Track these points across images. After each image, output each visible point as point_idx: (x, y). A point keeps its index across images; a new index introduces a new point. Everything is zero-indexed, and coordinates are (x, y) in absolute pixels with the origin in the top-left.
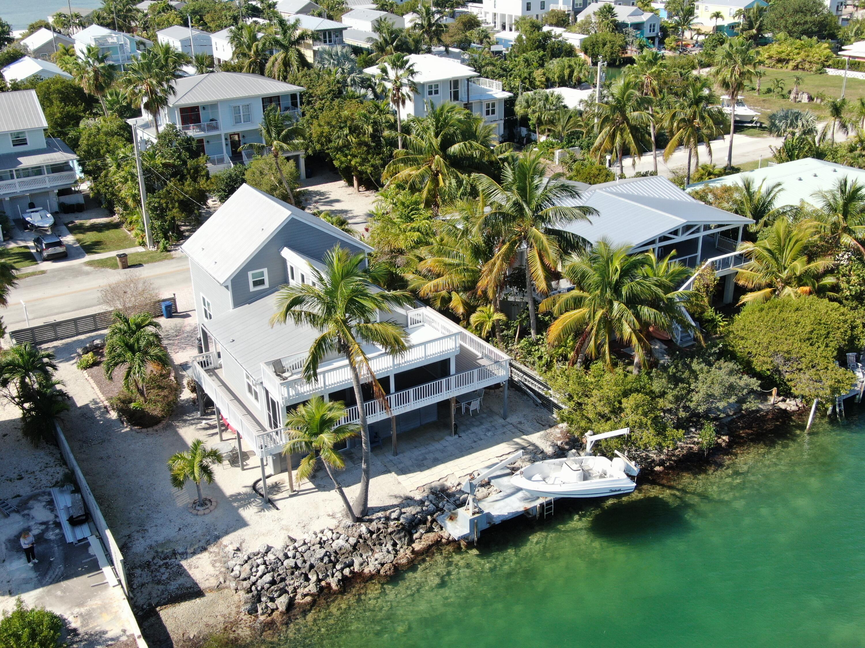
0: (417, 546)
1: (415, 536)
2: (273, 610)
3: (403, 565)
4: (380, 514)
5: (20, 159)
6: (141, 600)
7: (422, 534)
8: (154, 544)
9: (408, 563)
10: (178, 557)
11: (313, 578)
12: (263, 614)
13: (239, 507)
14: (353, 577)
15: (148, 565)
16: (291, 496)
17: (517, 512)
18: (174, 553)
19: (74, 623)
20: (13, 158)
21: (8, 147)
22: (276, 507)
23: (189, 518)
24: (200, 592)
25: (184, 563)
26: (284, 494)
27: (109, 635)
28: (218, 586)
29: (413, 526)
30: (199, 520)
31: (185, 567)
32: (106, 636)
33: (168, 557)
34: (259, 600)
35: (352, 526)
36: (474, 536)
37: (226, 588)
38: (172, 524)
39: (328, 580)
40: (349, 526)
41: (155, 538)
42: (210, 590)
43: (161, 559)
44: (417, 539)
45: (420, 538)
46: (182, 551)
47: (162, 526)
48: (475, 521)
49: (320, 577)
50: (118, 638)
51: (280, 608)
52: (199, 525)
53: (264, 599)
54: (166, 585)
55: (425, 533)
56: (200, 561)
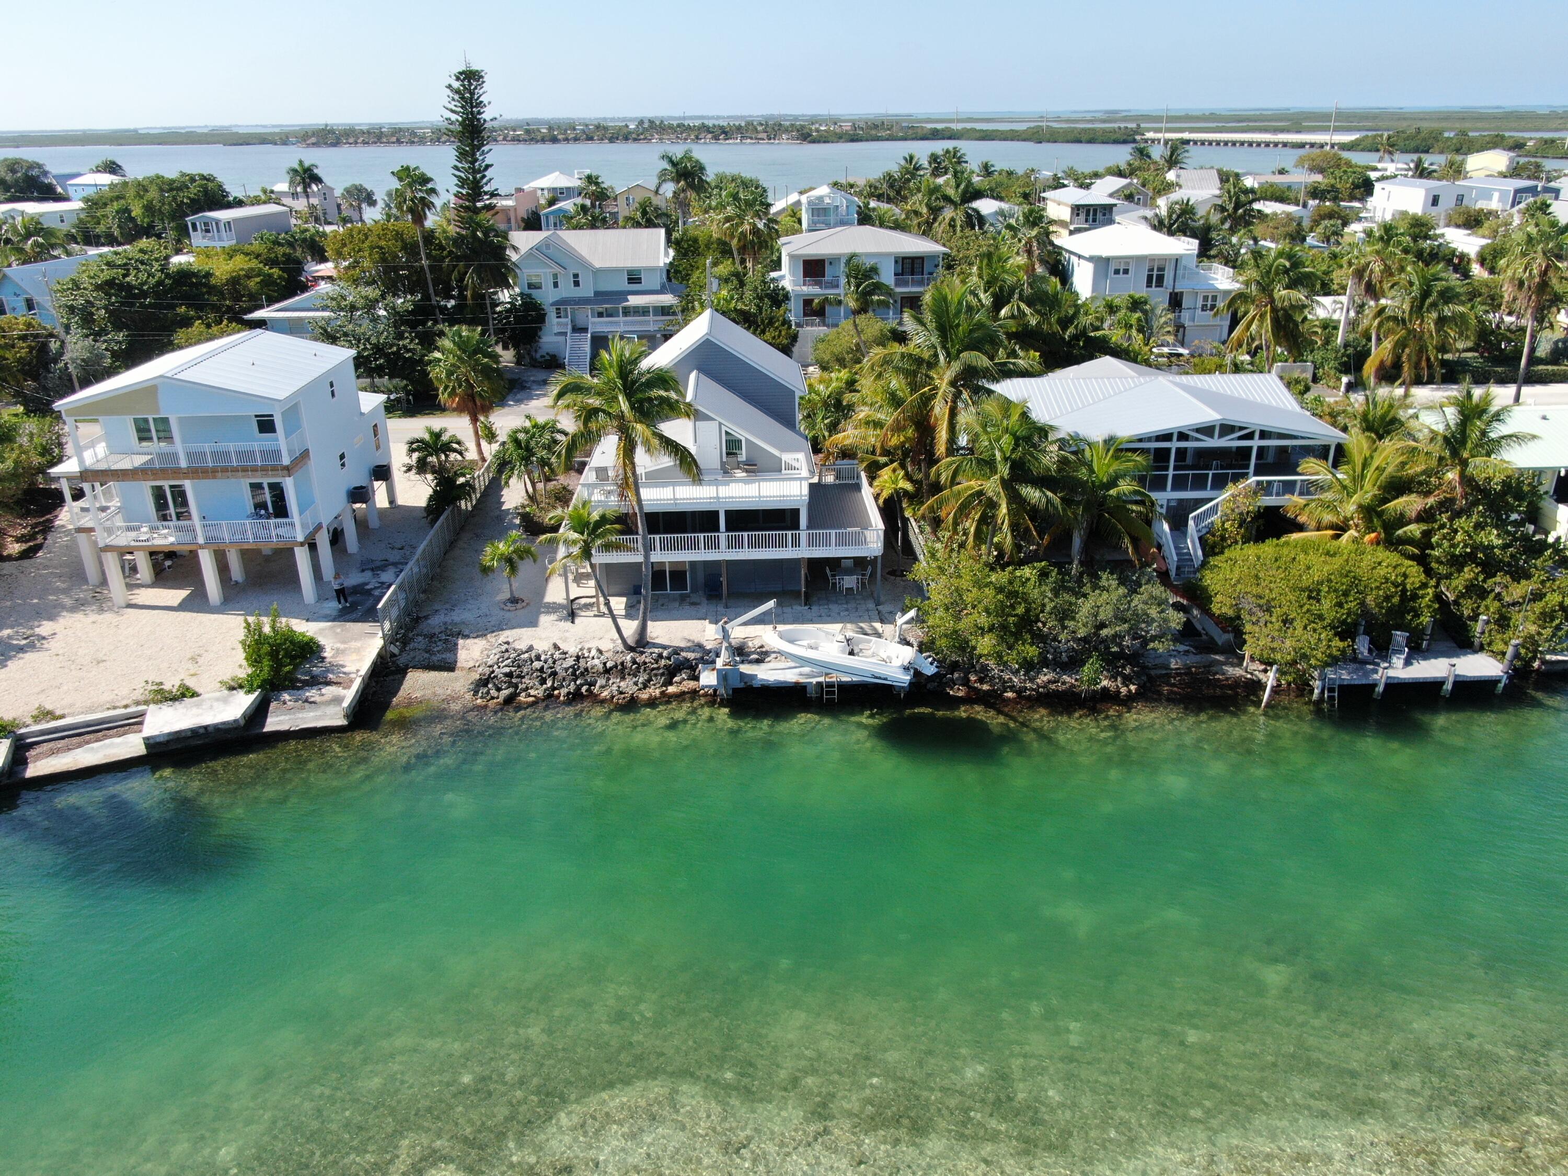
0: (671, 689)
1: (676, 679)
2: (493, 698)
3: (642, 700)
4: (656, 650)
5: (629, 297)
6: (403, 659)
7: (684, 679)
8: (452, 620)
9: (649, 699)
11: (549, 684)
12: (482, 698)
13: (544, 613)
14: (587, 696)
16: (595, 616)
17: (785, 682)
18: (460, 633)
19: (327, 654)
20: (623, 295)
21: (623, 284)
22: (573, 622)
23: (495, 610)
24: (453, 668)
25: (461, 643)
26: (591, 613)
27: (346, 669)
28: (470, 668)
29: (679, 669)
30: (501, 614)
31: (459, 647)
32: (342, 669)
33: (452, 635)
34: (486, 685)
35: (621, 653)
36: (723, 692)
37: (476, 671)
38: (478, 611)
39: (561, 691)
40: (618, 652)
41: (455, 617)
42: (463, 669)
43: (446, 635)
44: (676, 682)
45: (680, 683)
46: (467, 633)
47: (469, 610)
48: (724, 672)
49: (556, 685)
50: (349, 674)
51: (500, 698)
52: (498, 617)
53: (490, 686)
54: (432, 655)
55: (688, 679)
56: (475, 646)
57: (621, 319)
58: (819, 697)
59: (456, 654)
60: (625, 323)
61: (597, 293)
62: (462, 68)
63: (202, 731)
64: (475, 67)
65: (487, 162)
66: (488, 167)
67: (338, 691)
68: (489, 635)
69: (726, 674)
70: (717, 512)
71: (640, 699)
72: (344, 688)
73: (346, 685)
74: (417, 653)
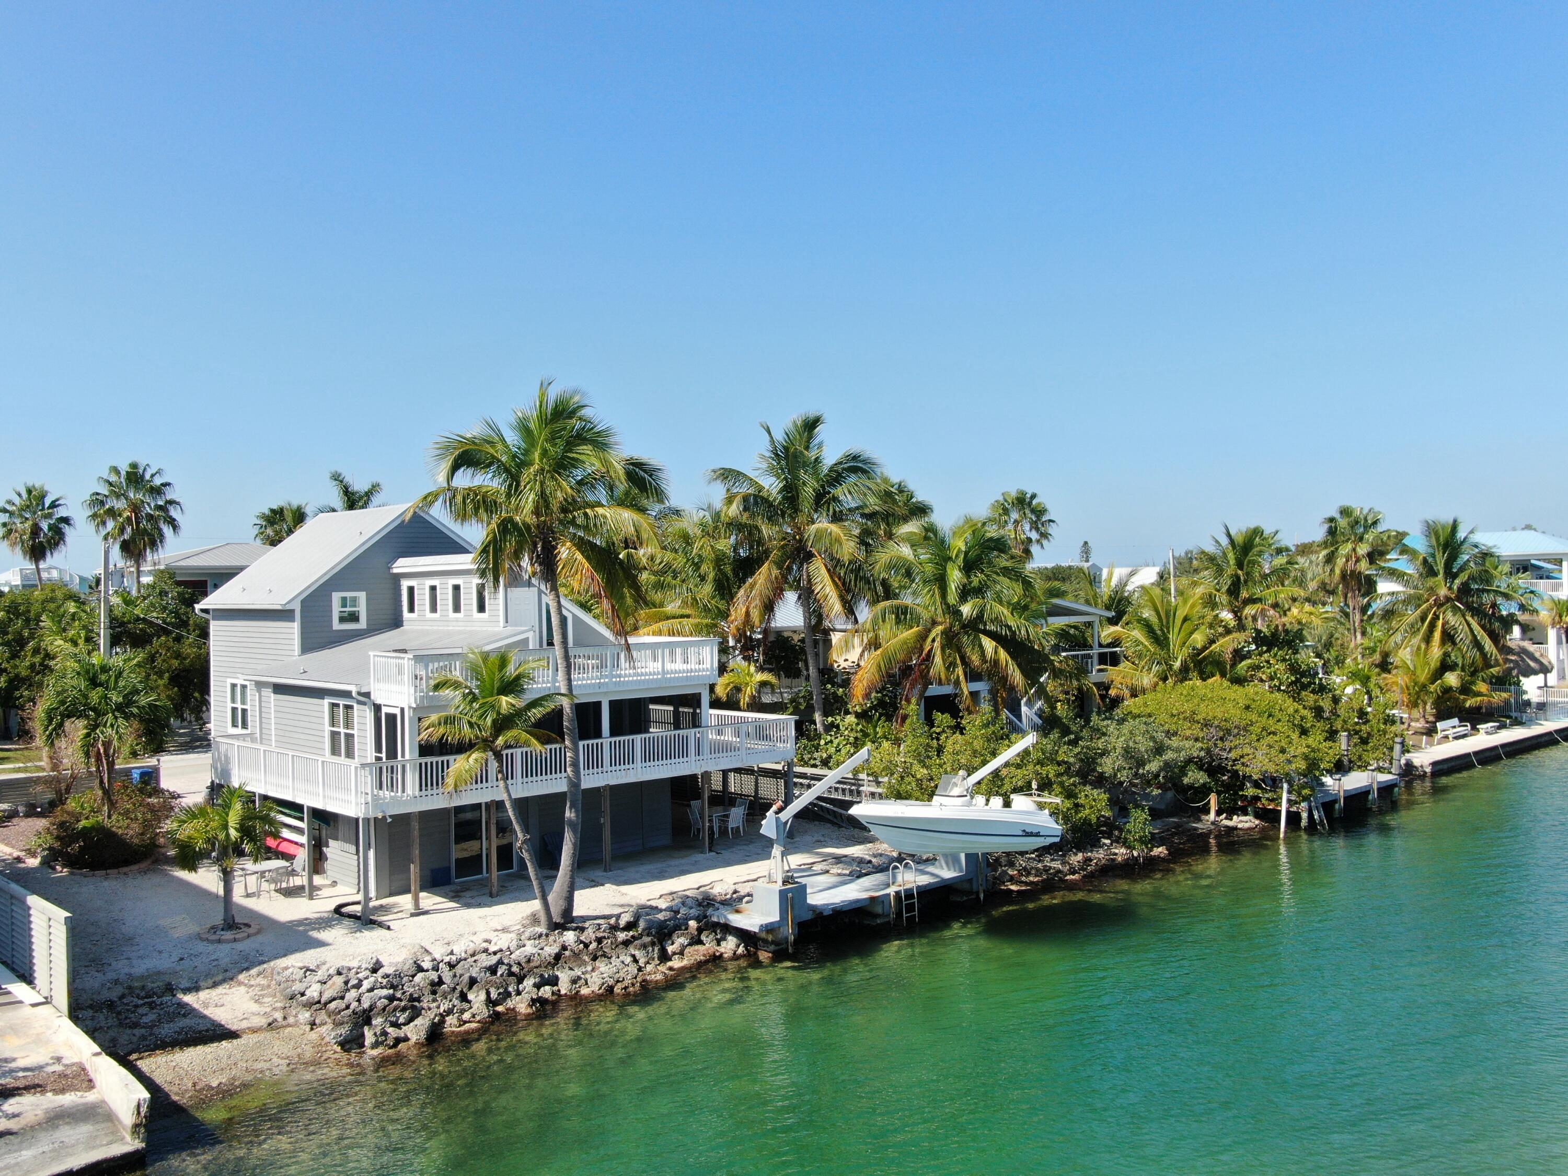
0: (679, 963)
1: (671, 949)
2: (398, 1041)
3: (657, 982)
4: (598, 923)
7: (683, 947)
9: (666, 981)
10: (178, 992)
12: (375, 1045)
14: (559, 1001)
16: (414, 916)
17: (858, 900)
18: (170, 989)
22: (389, 928)
23: (201, 947)
24: (232, 1035)
25: (188, 999)
26: (400, 915)
27: (21, 1063)
28: (270, 1024)
29: (665, 935)
30: (225, 948)
31: (196, 1006)
32: (13, 1065)
33: (154, 993)
34: (368, 1022)
35: (547, 935)
36: (789, 931)
37: (289, 1026)
38: (165, 955)
39: (510, 1003)
40: (540, 936)
41: (126, 970)
42: (254, 1030)
43: (138, 997)
44: (674, 954)
45: (681, 953)
46: (187, 985)
47: (141, 957)
48: (790, 895)
49: (494, 995)
50: (40, 1068)
51: (414, 1039)
52: (224, 953)
53: (377, 1021)
54: (152, 1027)
55: (690, 944)
56: (229, 998)
58: (899, 914)
59: (205, 1017)
67: (51, 1101)
68: (241, 977)
69: (792, 898)
70: (598, 705)
71: (651, 981)
72: (56, 1092)
73: (56, 1086)
74: (112, 1033)
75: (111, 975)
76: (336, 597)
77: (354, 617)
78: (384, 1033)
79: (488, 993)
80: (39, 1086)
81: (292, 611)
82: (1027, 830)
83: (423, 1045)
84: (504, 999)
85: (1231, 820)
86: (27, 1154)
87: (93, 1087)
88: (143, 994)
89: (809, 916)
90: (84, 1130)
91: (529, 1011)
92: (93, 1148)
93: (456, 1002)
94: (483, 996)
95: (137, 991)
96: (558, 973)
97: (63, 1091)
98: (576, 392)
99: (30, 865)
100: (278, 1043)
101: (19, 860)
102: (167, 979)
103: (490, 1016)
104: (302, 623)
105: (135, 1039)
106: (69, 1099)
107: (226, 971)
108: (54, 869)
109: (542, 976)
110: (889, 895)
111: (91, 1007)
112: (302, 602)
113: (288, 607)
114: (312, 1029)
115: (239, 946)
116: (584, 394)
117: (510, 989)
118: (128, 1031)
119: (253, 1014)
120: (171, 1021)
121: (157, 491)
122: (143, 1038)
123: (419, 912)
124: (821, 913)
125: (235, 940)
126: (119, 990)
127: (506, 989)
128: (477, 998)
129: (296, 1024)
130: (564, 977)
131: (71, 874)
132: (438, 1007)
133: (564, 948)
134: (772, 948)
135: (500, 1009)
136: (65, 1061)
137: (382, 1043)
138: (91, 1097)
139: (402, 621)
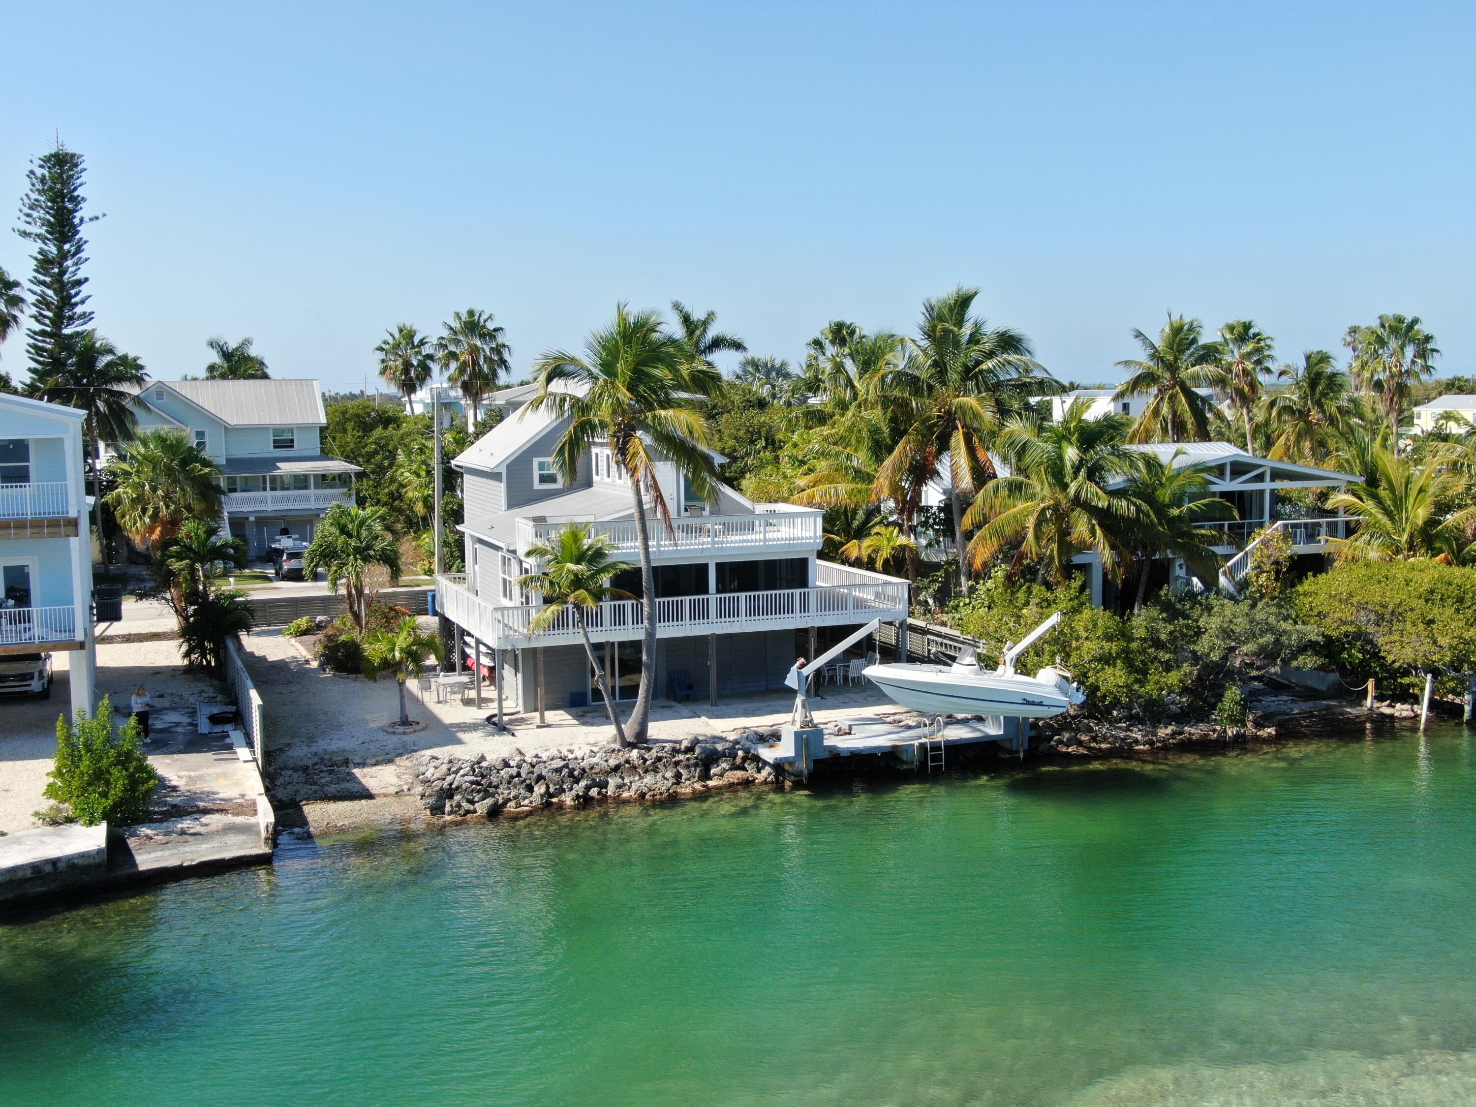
0: (714, 782)
1: (714, 771)
2: (468, 812)
3: (685, 795)
5: (278, 464)
6: (281, 794)
7: (726, 770)
8: (320, 751)
9: (694, 795)
10: (351, 765)
12: (451, 813)
13: (457, 731)
14: (601, 799)
15: (305, 769)
16: (538, 728)
17: (882, 747)
18: (346, 762)
19: (177, 783)
20: (271, 463)
21: (265, 449)
22: (513, 735)
23: (381, 736)
24: (370, 796)
25: (357, 771)
26: (530, 726)
27: (221, 796)
28: (397, 793)
29: (713, 760)
30: (395, 738)
31: (358, 775)
32: (216, 796)
33: (336, 764)
34: (451, 797)
35: (619, 751)
36: (803, 766)
37: (409, 795)
38: (355, 739)
39: (563, 797)
40: (613, 751)
41: (325, 747)
42: (385, 795)
43: (325, 765)
44: (715, 775)
45: (721, 775)
46: (358, 761)
47: (339, 739)
48: (805, 736)
49: (552, 790)
50: (231, 800)
51: (479, 811)
52: (393, 741)
53: (457, 797)
54: (323, 786)
55: (731, 769)
56: (381, 772)
57: (269, 494)
58: (923, 763)
59: (360, 783)
60: (274, 500)
61: (229, 461)
62: (53, 151)
63: (48, 868)
64: (70, 148)
65: (80, 275)
66: (79, 283)
67: (229, 819)
68: (398, 760)
69: (807, 739)
70: (704, 568)
71: (680, 794)
72: (234, 814)
73: (235, 811)
74: (297, 787)
75: (314, 749)
76: (536, 461)
77: (551, 479)
78: (459, 806)
79: (548, 787)
80: (225, 810)
81: (500, 474)
82: (1028, 699)
83: (483, 817)
84: (560, 793)
85: (1394, 707)
86: (204, 846)
87: (256, 815)
88: (329, 764)
89: (825, 755)
90: (242, 838)
91: (572, 803)
92: (242, 849)
93: (522, 791)
94: (543, 790)
95: (326, 762)
96: (609, 779)
97: (237, 814)
98: (652, 313)
99: (312, 667)
100: (396, 804)
101: (307, 662)
102: (347, 755)
103: (541, 804)
104: (507, 484)
105: (310, 792)
106: (240, 820)
107: (387, 754)
108: (324, 670)
109: (593, 780)
110: (913, 745)
111: (293, 769)
112: (508, 466)
113: (496, 471)
114: (422, 799)
115: (405, 738)
116: (659, 314)
117: (565, 786)
118: (309, 787)
119: (391, 785)
120: (338, 783)
121: (491, 335)
122: (316, 792)
123: (543, 725)
124: (839, 754)
125: (405, 733)
126: (316, 759)
127: (561, 786)
128: (540, 789)
129: (414, 795)
130: (613, 782)
131: (334, 675)
132: (509, 794)
133: (627, 762)
134: (793, 778)
135: (554, 800)
136: (246, 797)
137: (456, 812)
138: (253, 820)
139: (592, 483)
